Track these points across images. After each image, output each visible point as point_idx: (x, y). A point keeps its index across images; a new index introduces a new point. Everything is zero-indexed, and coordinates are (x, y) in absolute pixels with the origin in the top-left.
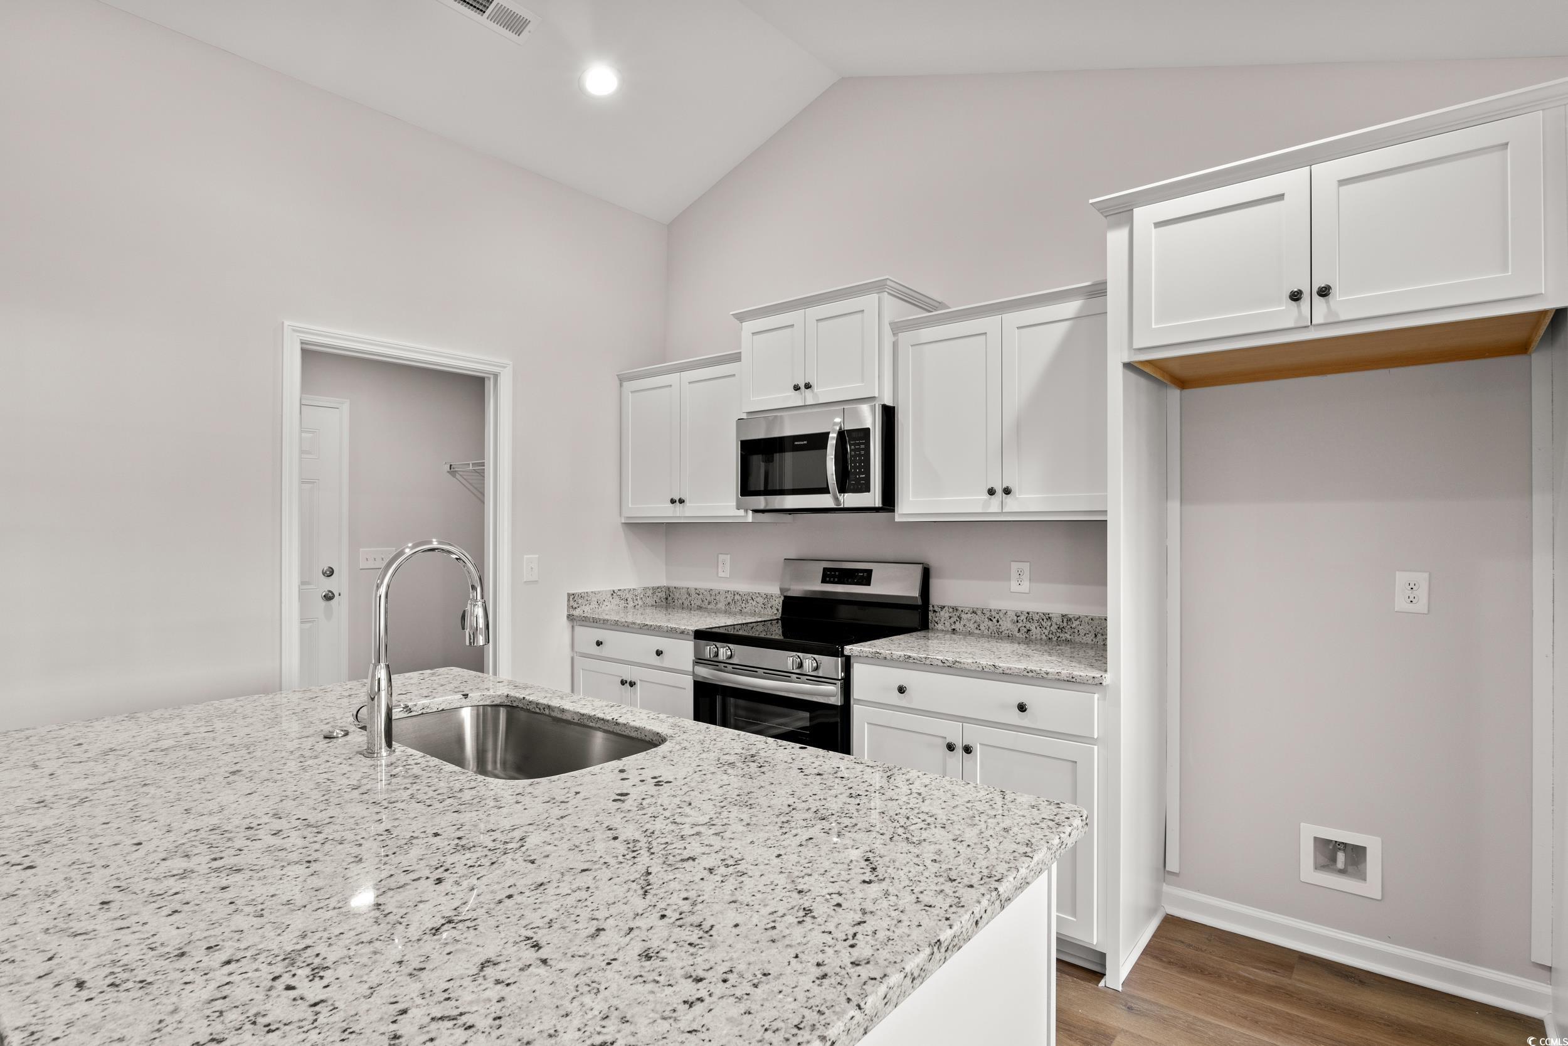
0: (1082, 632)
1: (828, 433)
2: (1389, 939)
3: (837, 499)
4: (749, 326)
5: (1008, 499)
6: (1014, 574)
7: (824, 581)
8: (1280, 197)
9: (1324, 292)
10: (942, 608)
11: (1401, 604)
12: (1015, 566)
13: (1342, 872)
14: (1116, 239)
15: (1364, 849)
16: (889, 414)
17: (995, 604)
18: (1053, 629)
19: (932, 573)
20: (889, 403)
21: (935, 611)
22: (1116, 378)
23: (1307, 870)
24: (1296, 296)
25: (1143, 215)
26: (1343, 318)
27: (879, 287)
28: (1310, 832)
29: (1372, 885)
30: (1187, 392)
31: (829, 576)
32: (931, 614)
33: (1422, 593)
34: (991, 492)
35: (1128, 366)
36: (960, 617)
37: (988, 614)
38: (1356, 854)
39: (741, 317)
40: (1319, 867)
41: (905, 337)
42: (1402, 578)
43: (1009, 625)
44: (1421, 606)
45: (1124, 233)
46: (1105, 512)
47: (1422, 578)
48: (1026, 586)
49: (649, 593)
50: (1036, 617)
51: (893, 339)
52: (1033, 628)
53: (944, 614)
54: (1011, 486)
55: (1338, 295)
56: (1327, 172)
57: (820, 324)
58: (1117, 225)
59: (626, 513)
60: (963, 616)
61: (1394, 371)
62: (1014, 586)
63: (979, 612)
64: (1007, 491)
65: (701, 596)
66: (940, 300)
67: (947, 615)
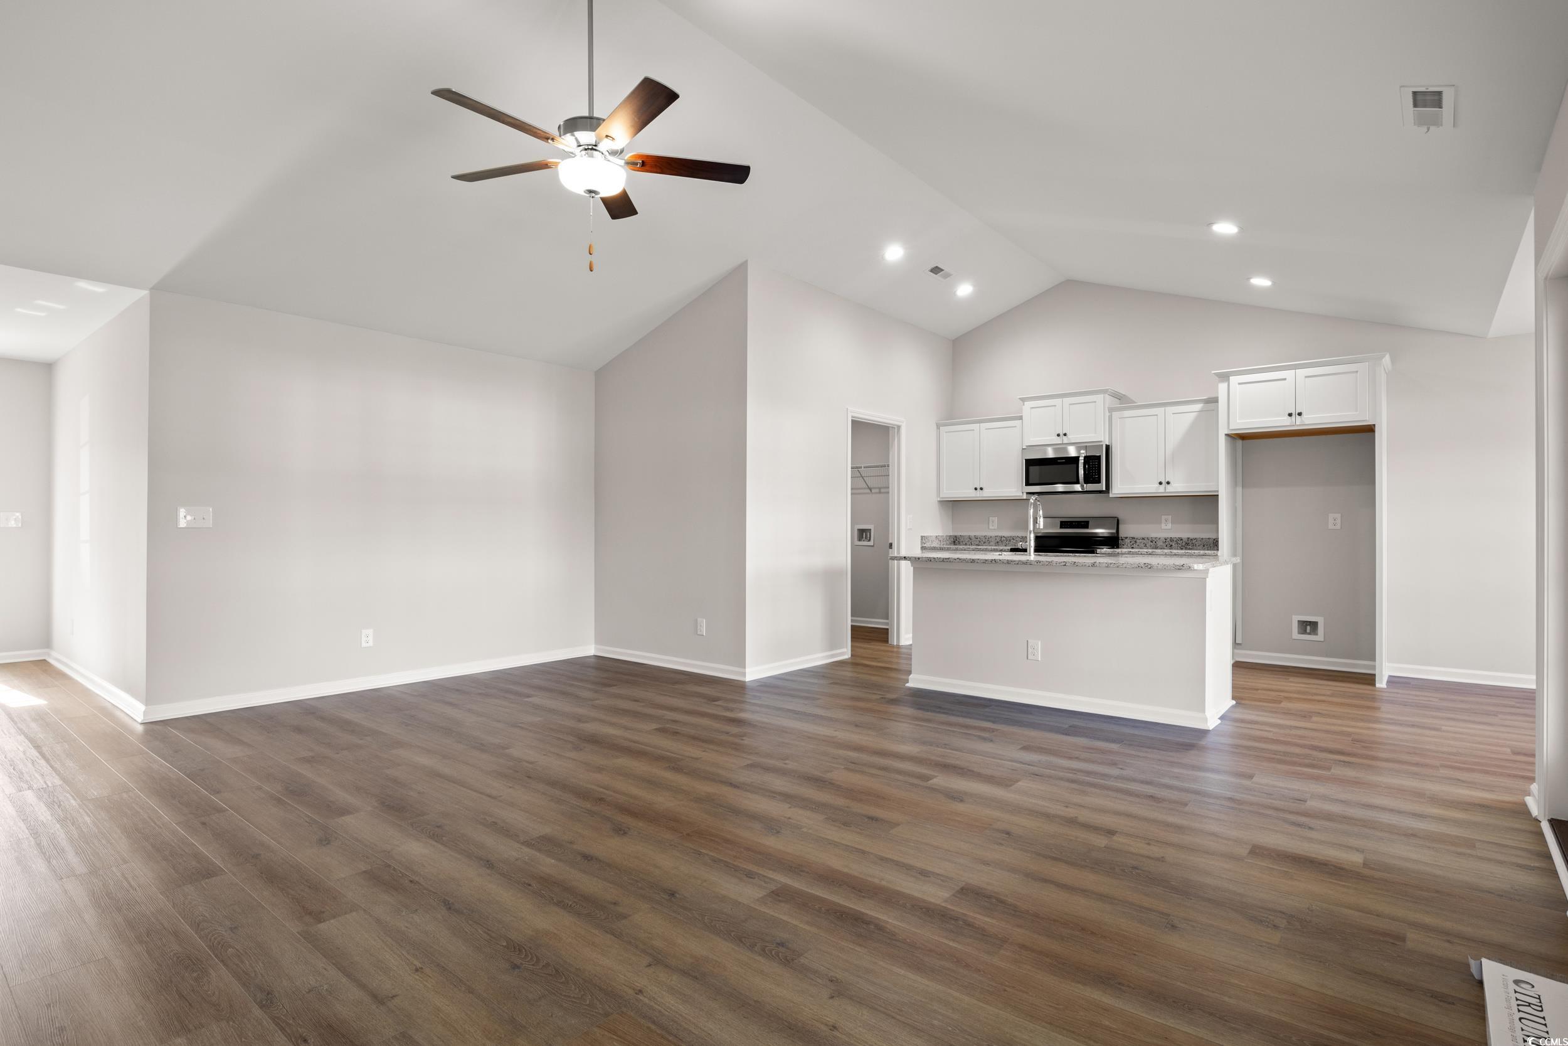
0: (1197, 545)
1: (1079, 457)
2: (1327, 656)
3: (1082, 486)
4: (1028, 404)
5: (1168, 487)
6: (1163, 521)
7: (1061, 527)
8: (1285, 379)
9: (1300, 414)
10: (1126, 538)
11: (1331, 526)
12: (1163, 517)
13: (1309, 634)
14: (1222, 387)
15: (1317, 622)
16: (1108, 448)
17: (1153, 535)
18: (1184, 544)
19: (1120, 522)
20: (1108, 444)
21: (1122, 540)
22: (1222, 441)
23: (1295, 635)
24: (1290, 415)
25: (1234, 380)
26: (1307, 423)
27: (1104, 392)
28: (1296, 618)
29: (1320, 636)
30: (1244, 441)
31: (1063, 525)
32: (1120, 541)
33: (1339, 521)
34: (1161, 483)
35: (1227, 435)
36: (1136, 542)
37: (1151, 539)
38: (1314, 625)
39: (1023, 400)
40: (1299, 633)
41: (1115, 414)
42: (1331, 516)
43: (1161, 544)
44: (1338, 527)
45: (1226, 385)
46: (1218, 491)
47: (1338, 516)
48: (1169, 526)
49: (948, 538)
50: (1175, 540)
51: (1110, 414)
52: (1173, 544)
53: (1127, 541)
54: (1169, 480)
55: (1304, 416)
56: (1302, 372)
57: (1071, 406)
58: (1223, 381)
59: (941, 496)
60: (1138, 541)
61: (1328, 436)
62: (1163, 526)
63: (1146, 539)
64: (1168, 483)
65: (979, 539)
66: (1124, 393)
67: (1129, 541)
